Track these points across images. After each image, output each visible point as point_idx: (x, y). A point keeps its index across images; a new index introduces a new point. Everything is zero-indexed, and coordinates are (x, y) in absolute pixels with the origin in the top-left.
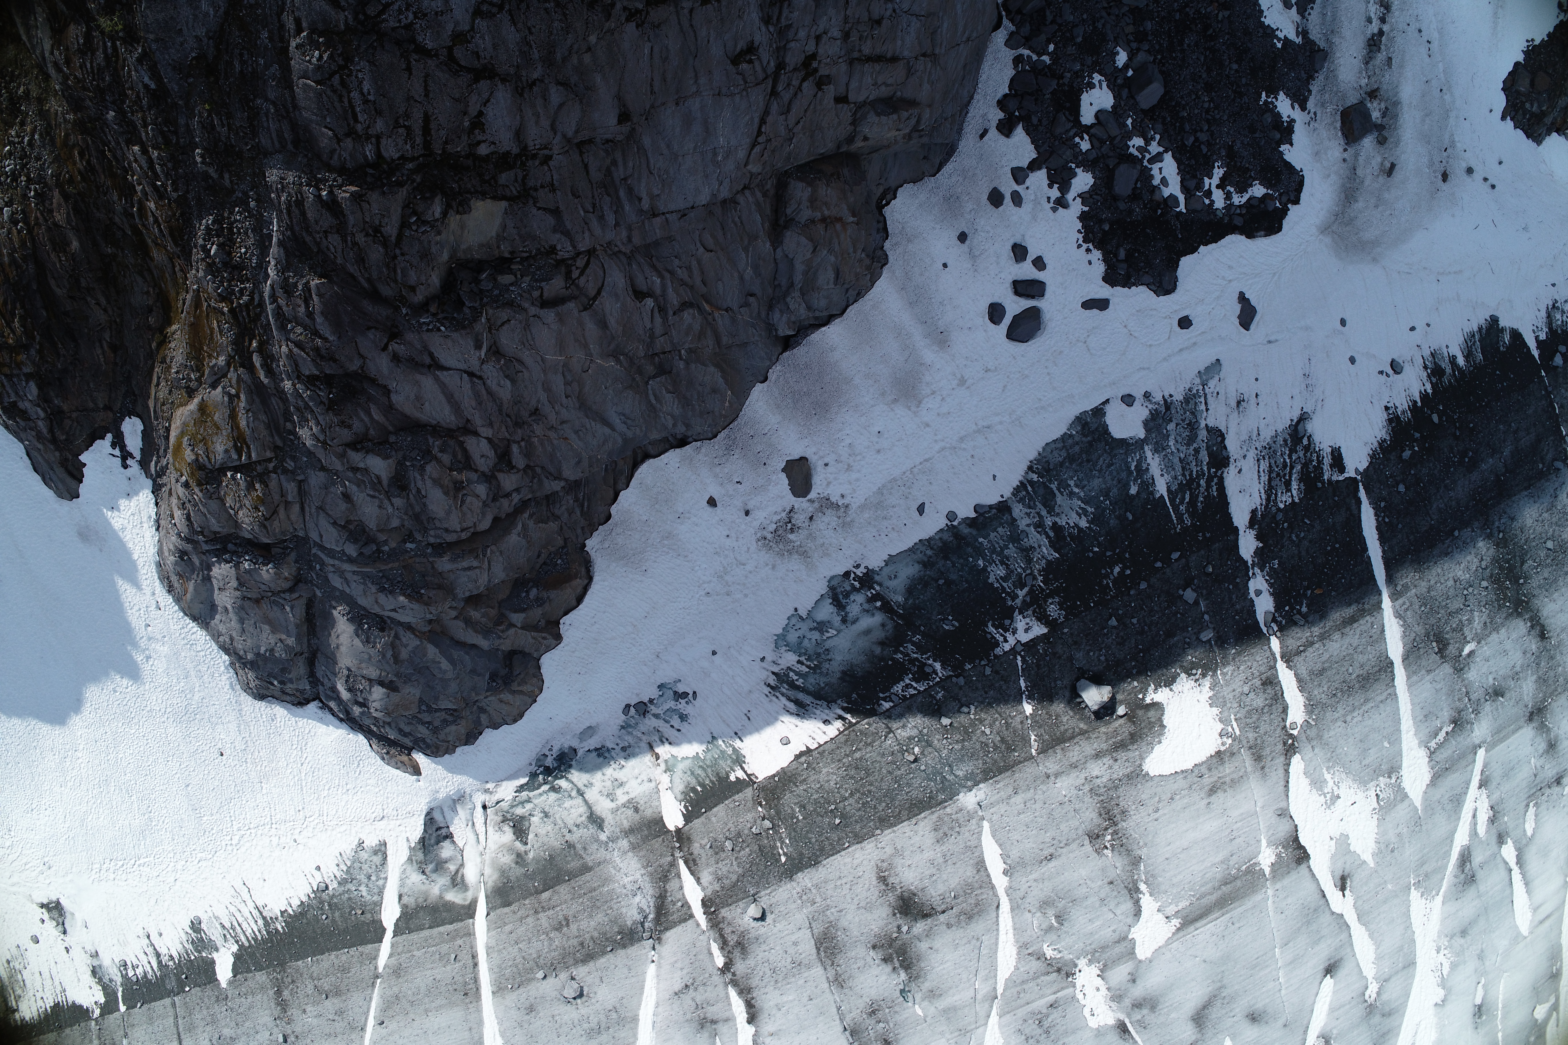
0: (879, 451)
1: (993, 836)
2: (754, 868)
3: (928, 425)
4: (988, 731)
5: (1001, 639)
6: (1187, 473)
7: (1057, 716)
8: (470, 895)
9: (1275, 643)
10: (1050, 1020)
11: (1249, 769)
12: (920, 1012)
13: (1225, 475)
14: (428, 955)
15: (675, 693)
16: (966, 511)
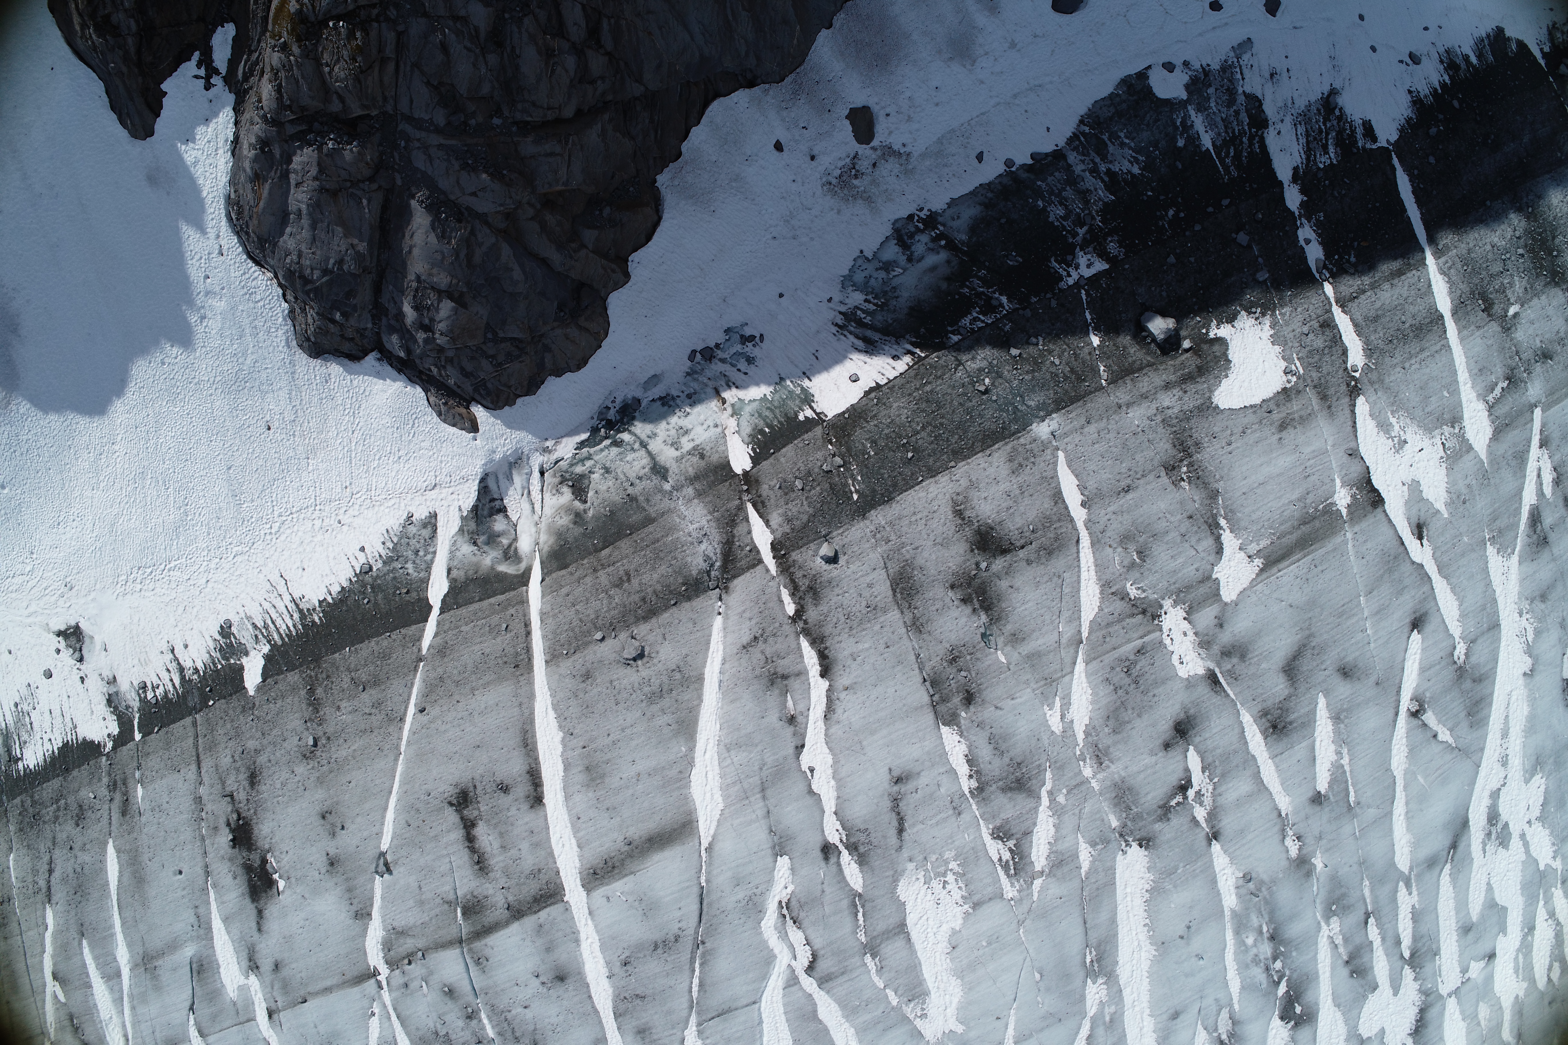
0: (937, 105)
1: (1069, 467)
2: (825, 507)
3: (982, 82)
4: (1057, 362)
5: (1065, 273)
6: (1230, 131)
7: (1125, 348)
8: (523, 566)
9: (1328, 289)
10: (1138, 667)
11: (1316, 408)
12: (1003, 659)
13: (1265, 135)
14: (476, 630)
15: (742, 336)
16: (1023, 158)
